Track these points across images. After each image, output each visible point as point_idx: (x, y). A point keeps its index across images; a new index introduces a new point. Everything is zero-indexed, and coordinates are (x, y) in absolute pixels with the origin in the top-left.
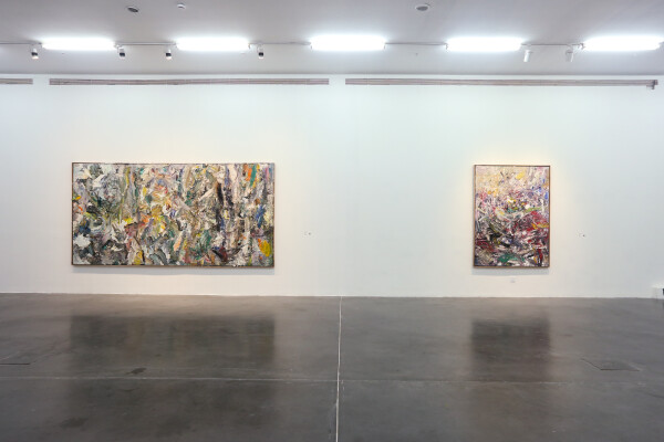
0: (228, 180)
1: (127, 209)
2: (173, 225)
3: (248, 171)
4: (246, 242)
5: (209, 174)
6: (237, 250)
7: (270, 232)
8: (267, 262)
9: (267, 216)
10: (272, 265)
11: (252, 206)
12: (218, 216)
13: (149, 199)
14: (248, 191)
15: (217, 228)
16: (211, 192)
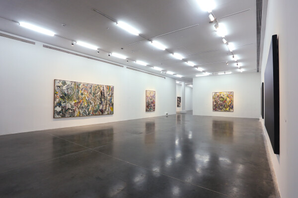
0: (103, 90)
1: (75, 97)
2: (89, 103)
3: (108, 87)
4: (108, 108)
5: (99, 88)
6: (105, 110)
7: (113, 105)
8: (111, 113)
9: (112, 100)
10: (113, 113)
11: (109, 98)
12: (101, 100)
13: (82, 94)
14: (108, 93)
15: (101, 104)
16: (99, 93)
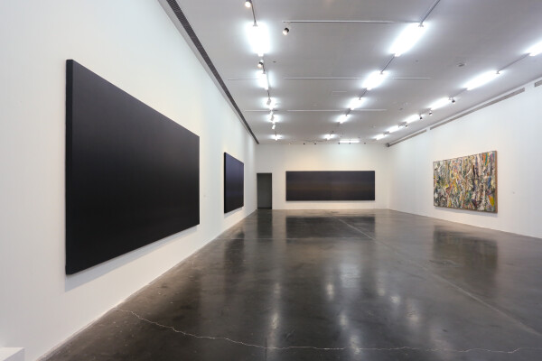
0: (477, 163)
1: (447, 182)
2: (459, 188)
3: (484, 156)
4: (484, 197)
5: (470, 161)
6: (480, 202)
7: (494, 192)
8: (493, 210)
9: (492, 182)
10: (495, 211)
11: (486, 177)
12: (474, 184)
13: (452, 176)
14: (485, 168)
15: (473, 189)
16: (471, 170)
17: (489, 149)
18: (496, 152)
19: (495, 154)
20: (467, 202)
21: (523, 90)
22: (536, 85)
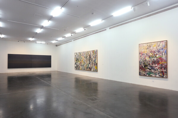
0: (91, 54)
1: (80, 60)
2: (84, 63)
3: (93, 51)
4: (93, 66)
5: (88, 53)
6: (92, 68)
7: (97, 64)
8: (96, 71)
9: (96, 61)
10: (97, 71)
11: (94, 59)
12: (90, 61)
13: (82, 58)
14: (93, 56)
15: (89, 63)
16: (89, 56)
17: (95, 49)
18: (97, 50)
19: (97, 51)
20: (87, 68)
21: (106, 30)
22: (110, 28)
